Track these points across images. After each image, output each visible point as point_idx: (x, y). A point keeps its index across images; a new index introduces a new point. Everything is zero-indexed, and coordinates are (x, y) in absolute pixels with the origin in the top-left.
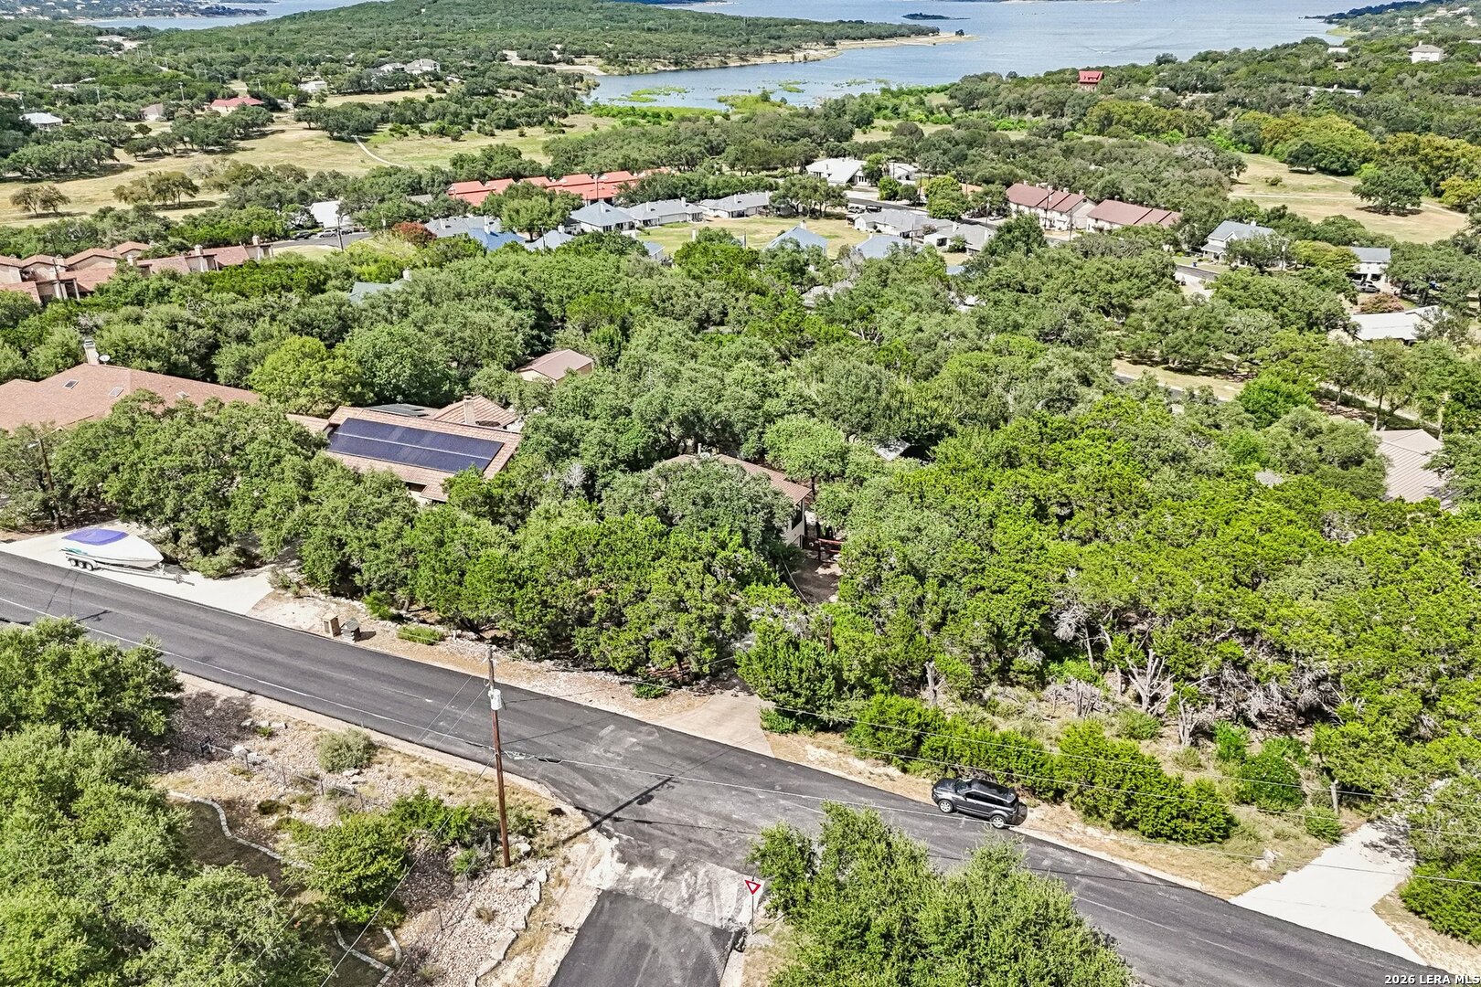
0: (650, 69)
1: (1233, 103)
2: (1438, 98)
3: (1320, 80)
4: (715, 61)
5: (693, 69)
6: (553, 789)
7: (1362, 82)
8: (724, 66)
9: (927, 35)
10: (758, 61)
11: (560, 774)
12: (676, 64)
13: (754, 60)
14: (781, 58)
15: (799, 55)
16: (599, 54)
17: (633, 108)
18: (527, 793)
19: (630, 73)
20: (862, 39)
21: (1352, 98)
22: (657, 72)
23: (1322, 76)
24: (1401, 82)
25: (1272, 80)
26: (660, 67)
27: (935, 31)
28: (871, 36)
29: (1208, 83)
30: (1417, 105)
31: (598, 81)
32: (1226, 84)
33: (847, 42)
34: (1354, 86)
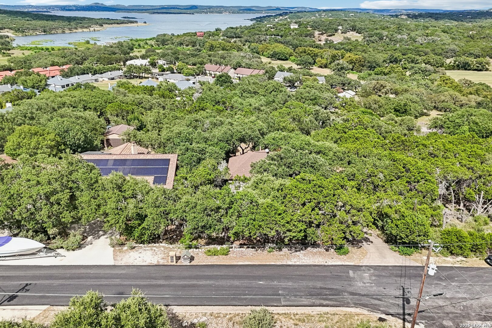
0: (34, 34)
1: (246, 41)
2: (301, 38)
3: (268, 34)
4: (60, 31)
5: (52, 34)
6: (367, 309)
7: (280, 34)
8: (63, 32)
9: (134, 23)
10: (77, 31)
11: (361, 300)
12: (44, 32)
13: (75, 31)
14: (85, 30)
15: (92, 29)
16: (10, 29)
17: (36, 47)
18: (358, 315)
19: (26, 35)
20: (112, 24)
21: (279, 39)
22: (37, 35)
23: (269, 33)
24: (291, 34)
25: (255, 34)
26: (38, 33)
27: (136, 22)
28: (115, 23)
29: (237, 35)
30: (296, 40)
31: (14, 38)
32: (242, 36)
33: (107, 25)
34: (278, 36)
